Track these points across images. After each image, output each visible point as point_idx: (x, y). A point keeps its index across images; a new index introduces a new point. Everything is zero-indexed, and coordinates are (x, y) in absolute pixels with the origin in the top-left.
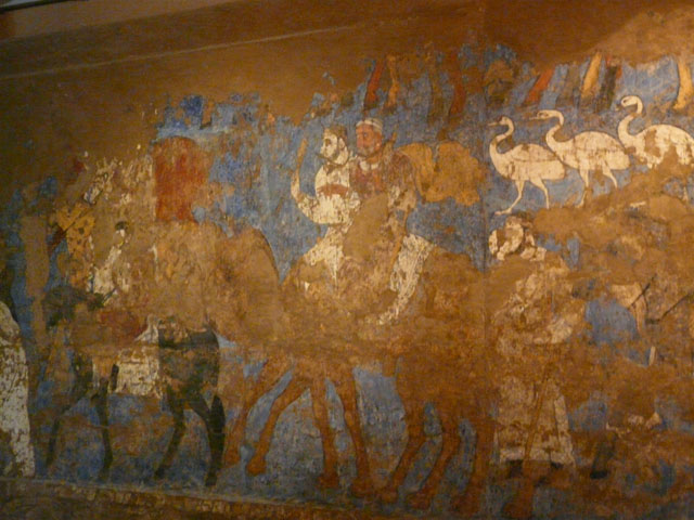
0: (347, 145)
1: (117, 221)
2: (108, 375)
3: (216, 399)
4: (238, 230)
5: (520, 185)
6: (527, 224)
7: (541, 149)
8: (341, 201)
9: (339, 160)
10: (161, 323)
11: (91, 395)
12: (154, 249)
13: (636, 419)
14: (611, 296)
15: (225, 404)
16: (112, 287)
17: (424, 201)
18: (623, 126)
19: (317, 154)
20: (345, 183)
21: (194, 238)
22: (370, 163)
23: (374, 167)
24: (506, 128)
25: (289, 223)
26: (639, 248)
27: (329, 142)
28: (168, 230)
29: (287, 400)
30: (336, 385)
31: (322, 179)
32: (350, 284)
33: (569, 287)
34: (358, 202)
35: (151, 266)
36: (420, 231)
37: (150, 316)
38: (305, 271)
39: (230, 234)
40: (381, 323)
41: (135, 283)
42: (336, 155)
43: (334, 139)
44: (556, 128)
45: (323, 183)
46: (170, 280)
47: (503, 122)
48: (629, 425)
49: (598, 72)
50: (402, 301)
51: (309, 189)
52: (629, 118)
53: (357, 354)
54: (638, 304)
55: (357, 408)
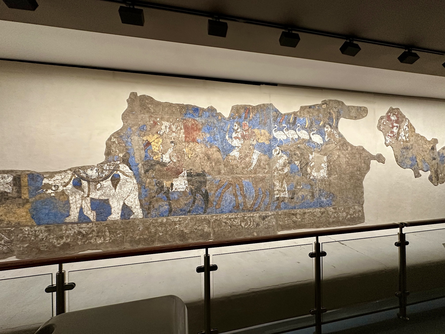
0: (240, 127)
1: (171, 141)
2: (169, 186)
3: (206, 191)
4: (211, 146)
5: (279, 140)
6: (280, 148)
7: (282, 132)
8: (239, 141)
9: (238, 131)
10: (187, 170)
11: (163, 192)
12: (184, 150)
13: (299, 187)
14: (295, 163)
15: (209, 191)
16: (170, 160)
17: (258, 142)
18: (297, 129)
19: (233, 128)
20: (240, 136)
21: (197, 147)
22: (246, 132)
23: (247, 133)
24: (276, 127)
25: (226, 145)
26: (299, 154)
27: (236, 126)
28: (189, 145)
29: (226, 189)
30: (238, 185)
31: (234, 135)
32: (241, 161)
33: (287, 162)
34: (243, 142)
35: (183, 155)
36: (257, 149)
37: (183, 169)
38: (230, 157)
39: (209, 147)
40: (249, 170)
41: (178, 159)
42: (237, 129)
43: (237, 125)
44: (286, 128)
45: (234, 136)
46: (190, 159)
47: (275, 126)
48: (297, 188)
49: (293, 118)
50: (254, 165)
51: (231, 137)
52: (298, 128)
53: (243, 177)
54: (299, 165)
55: (244, 190)
